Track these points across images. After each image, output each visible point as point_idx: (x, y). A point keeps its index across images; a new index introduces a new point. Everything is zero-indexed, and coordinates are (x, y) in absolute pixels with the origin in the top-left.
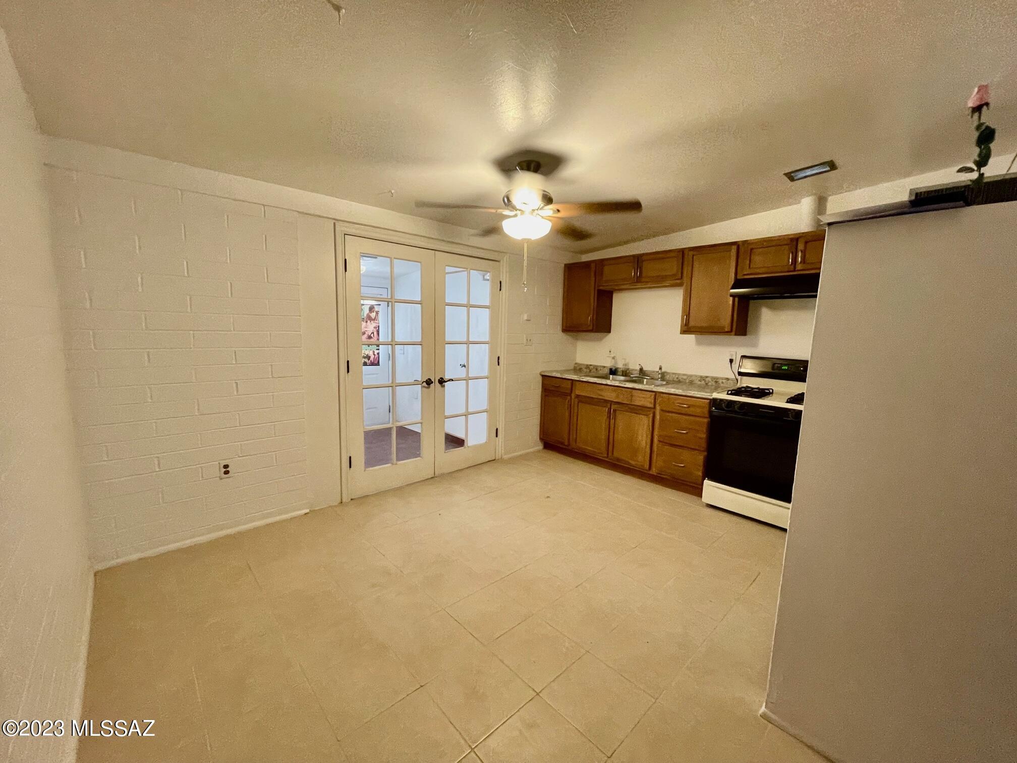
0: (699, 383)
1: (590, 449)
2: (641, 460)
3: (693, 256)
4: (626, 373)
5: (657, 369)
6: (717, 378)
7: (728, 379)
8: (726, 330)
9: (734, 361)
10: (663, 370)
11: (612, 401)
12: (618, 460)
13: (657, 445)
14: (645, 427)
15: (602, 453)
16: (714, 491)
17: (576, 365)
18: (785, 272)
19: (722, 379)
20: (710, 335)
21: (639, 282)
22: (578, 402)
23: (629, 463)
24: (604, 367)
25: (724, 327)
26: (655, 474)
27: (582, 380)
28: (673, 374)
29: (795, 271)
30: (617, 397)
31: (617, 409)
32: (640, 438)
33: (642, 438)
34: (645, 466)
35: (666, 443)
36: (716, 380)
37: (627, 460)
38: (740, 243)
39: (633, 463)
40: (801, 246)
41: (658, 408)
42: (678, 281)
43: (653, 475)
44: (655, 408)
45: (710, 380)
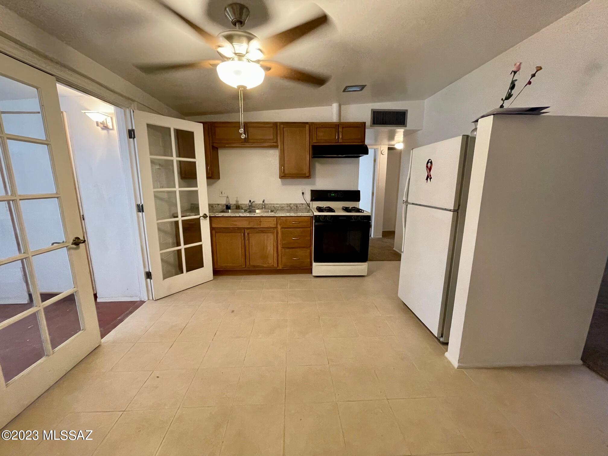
0: (287, 208)
1: (230, 265)
2: (272, 262)
3: (283, 128)
4: (238, 207)
5: (262, 202)
6: (297, 204)
7: (303, 204)
8: (307, 175)
9: (304, 193)
10: (266, 202)
11: (244, 228)
12: (254, 266)
13: (281, 250)
14: (272, 241)
15: (241, 266)
16: (319, 268)
17: (192, 206)
18: (334, 143)
19: (299, 204)
20: (297, 179)
21: (247, 142)
22: (215, 233)
23: (263, 267)
24: (218, 204)
25: (306, 174)
26: (281, 268)
27: (217, 216)
28: (270, 204)
29: (338, 142)
30: (249, 224)
31: (249, 232)
32: (269, 248)
33: (270, 249)
34: (275, 265)
35: (286, 248)
36: (296, 205)
37: (261, 265)
38: (310, 124)
39: (265, 265)
40: (340, 130)
41: (279, 227)
42: (275, 144)
43: (280, 269)
44: (277, 227)
45: (293, 206)
